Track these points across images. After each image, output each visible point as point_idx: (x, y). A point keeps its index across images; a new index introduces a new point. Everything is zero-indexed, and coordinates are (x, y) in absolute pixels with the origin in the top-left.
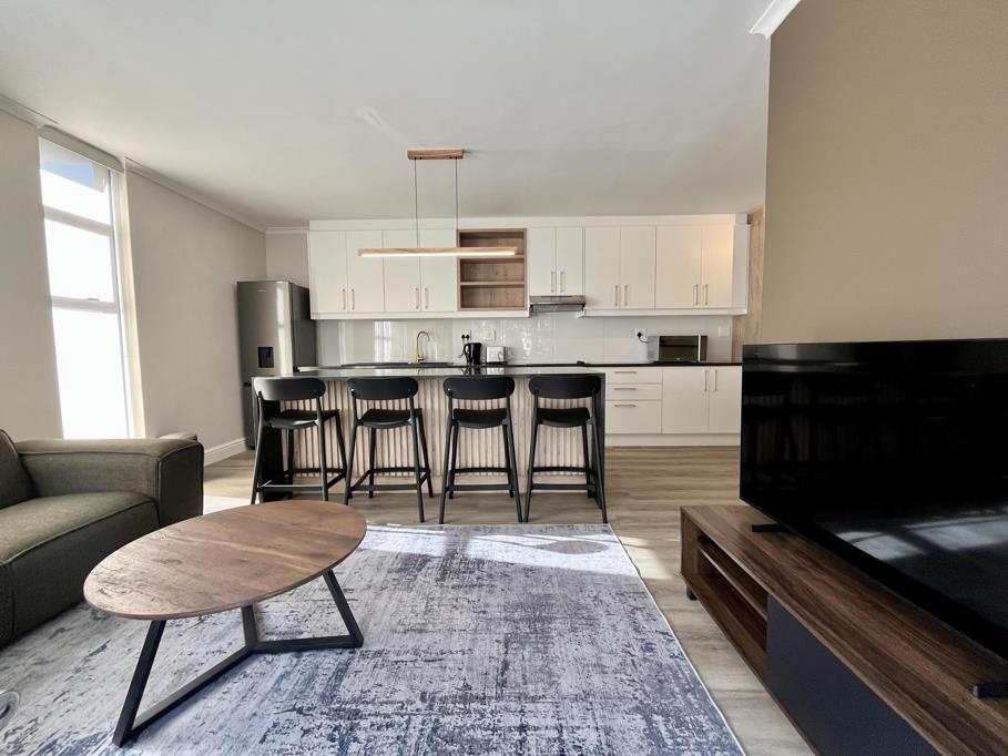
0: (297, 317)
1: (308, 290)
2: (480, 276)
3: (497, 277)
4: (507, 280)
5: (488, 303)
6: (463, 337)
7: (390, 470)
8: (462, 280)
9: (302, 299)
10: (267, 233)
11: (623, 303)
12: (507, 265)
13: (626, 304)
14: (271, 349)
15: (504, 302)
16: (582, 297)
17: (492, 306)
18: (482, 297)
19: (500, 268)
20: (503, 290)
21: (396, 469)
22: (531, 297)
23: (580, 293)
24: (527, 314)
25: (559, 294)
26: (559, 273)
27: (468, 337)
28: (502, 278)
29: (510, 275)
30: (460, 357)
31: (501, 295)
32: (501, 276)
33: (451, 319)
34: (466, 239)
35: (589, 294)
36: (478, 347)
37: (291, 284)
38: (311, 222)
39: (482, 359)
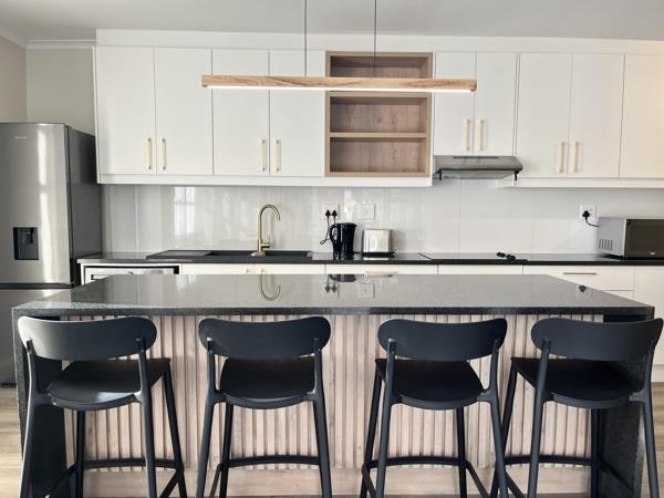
0: (76, 179)
1: (94, 137)
2: (355, 123)
3: (381, 126)
4: (395, 131)
5: (365, 164)
6: (328, 214)
7: (255, 460)
8: (332, 130)
9: (83, 153)
10: (29, 47)
11: (572, 169)
12: (396, 108)
13: (576, 171)
14: (33, 231)
15: (388, 163)
16: (513, 158)
17: (371, 170)
18: (357, 155)
19: (385, 111)
20: (387, 145)
21: (266, 459)
22: (436, 157)
23: (508, 153)
24: (428, 182)
25: (477, 153)
26: (478, 122)
27: (335, 214)
28: (387, 126)
29: (401, 123)
30: (322, 243)
31: (385, 153)
32: (386, 124)
33: (310, 188)
34: (340, 65)
35: (522, 155)
36: (350, 229)
37: (67, 128)
38: (99, 33)
39: (357, 248)
